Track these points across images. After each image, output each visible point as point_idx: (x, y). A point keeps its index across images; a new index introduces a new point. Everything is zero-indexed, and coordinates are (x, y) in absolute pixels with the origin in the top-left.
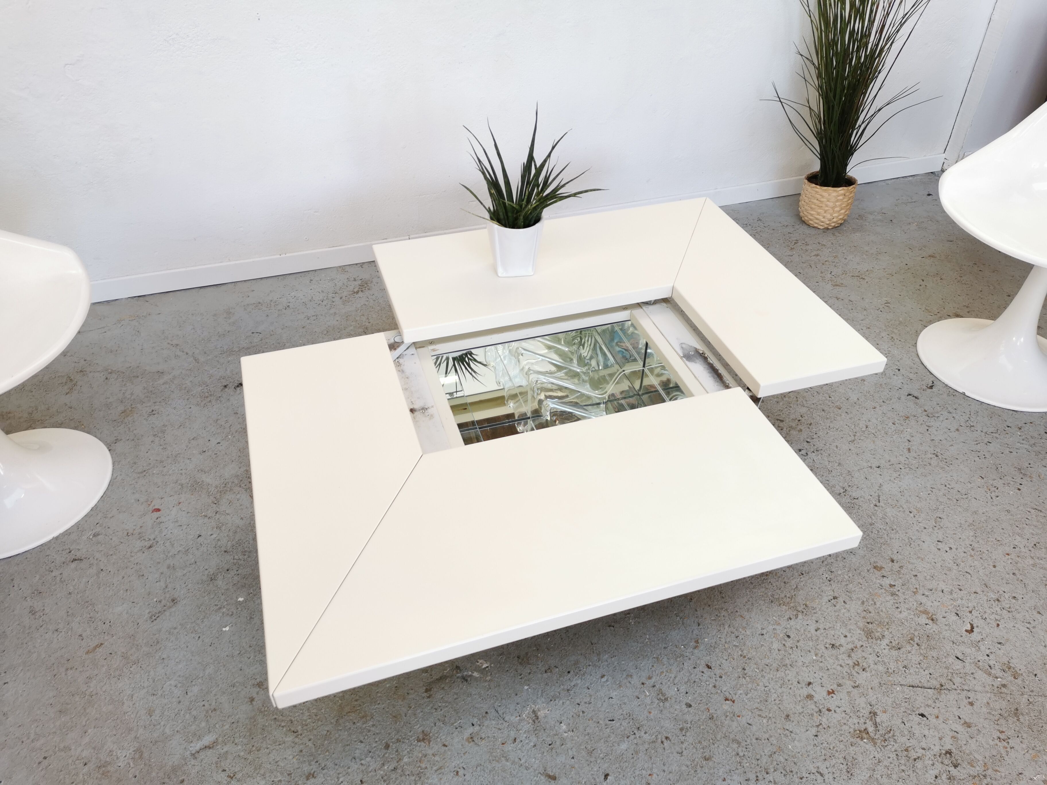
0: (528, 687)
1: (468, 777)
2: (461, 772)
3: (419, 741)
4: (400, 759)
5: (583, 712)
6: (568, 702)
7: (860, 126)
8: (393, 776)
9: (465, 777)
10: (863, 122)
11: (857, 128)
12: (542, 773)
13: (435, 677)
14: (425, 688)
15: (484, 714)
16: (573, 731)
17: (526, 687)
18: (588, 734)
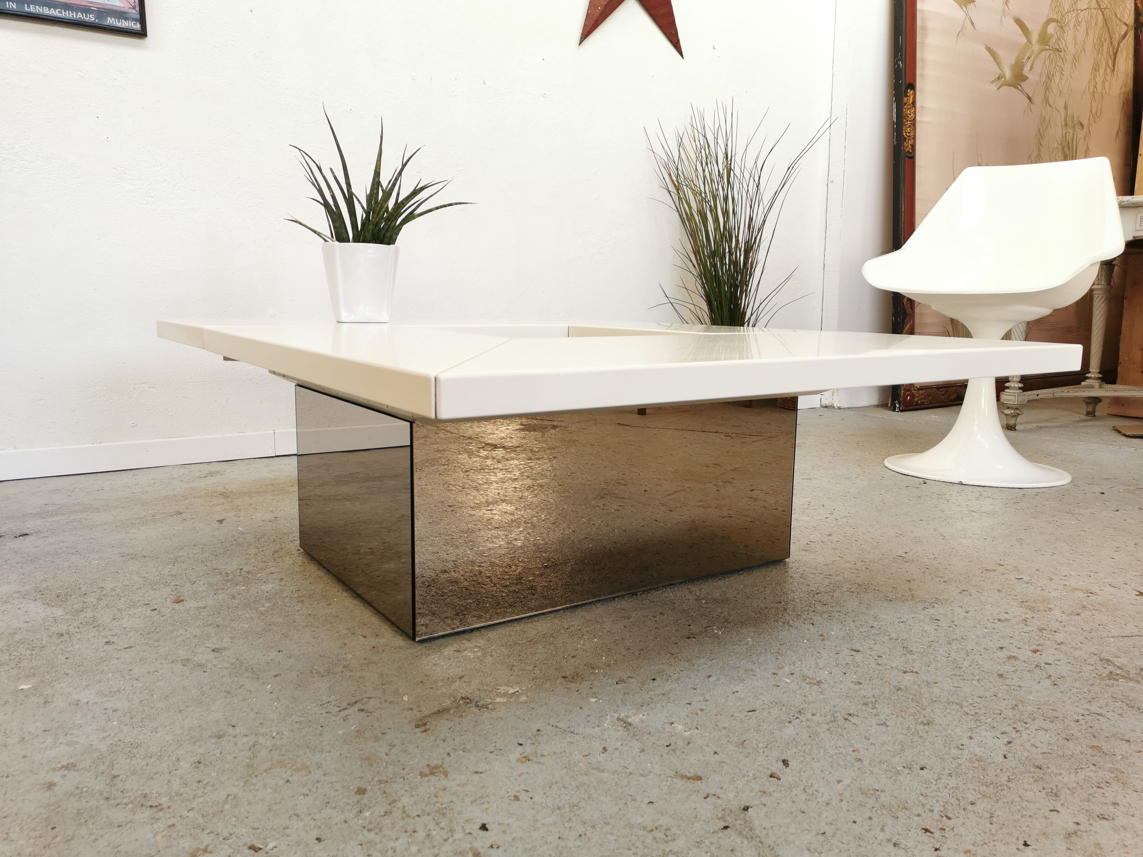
0: (596, 699)
1: (537, 798)
2: (523, 796)
3: (422, 775)
4: (394, 801)
5: (702, 710)
6: (670, 704)
7: (750, 319)
8: (387, 821)
9: (534, 800)
10: (752, 315)
11: (748, 321)
12: (673, 776)
13: (427, 712)
14: (414, 724)
15: (535, 732)
16: (697, 728)
17: (593, 700)
18: (724, 728)
